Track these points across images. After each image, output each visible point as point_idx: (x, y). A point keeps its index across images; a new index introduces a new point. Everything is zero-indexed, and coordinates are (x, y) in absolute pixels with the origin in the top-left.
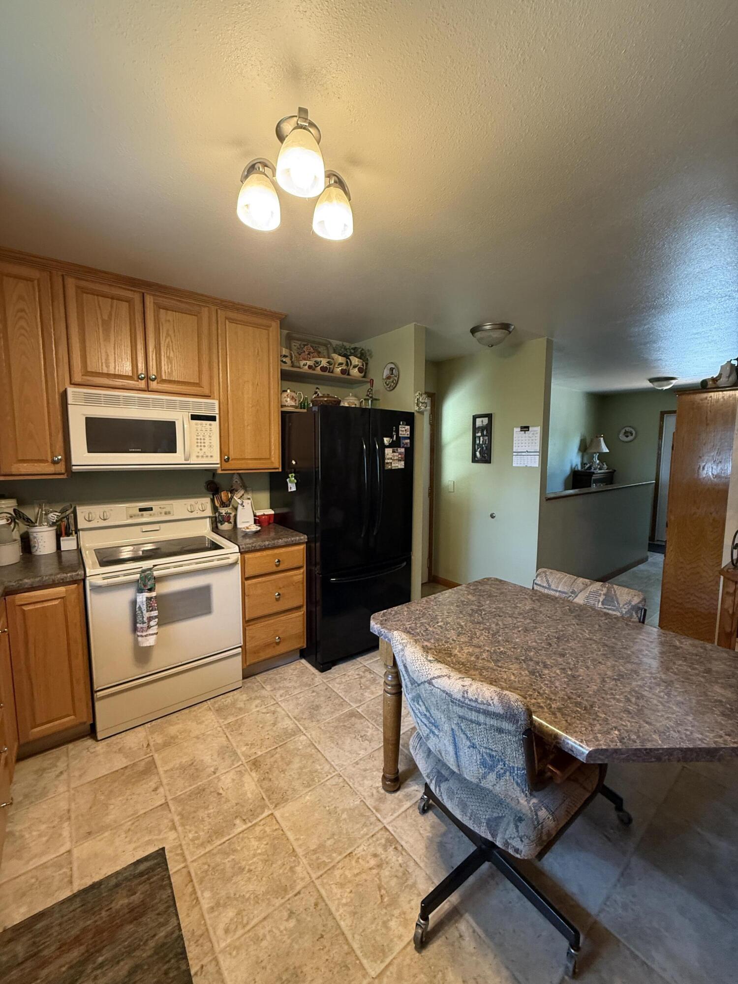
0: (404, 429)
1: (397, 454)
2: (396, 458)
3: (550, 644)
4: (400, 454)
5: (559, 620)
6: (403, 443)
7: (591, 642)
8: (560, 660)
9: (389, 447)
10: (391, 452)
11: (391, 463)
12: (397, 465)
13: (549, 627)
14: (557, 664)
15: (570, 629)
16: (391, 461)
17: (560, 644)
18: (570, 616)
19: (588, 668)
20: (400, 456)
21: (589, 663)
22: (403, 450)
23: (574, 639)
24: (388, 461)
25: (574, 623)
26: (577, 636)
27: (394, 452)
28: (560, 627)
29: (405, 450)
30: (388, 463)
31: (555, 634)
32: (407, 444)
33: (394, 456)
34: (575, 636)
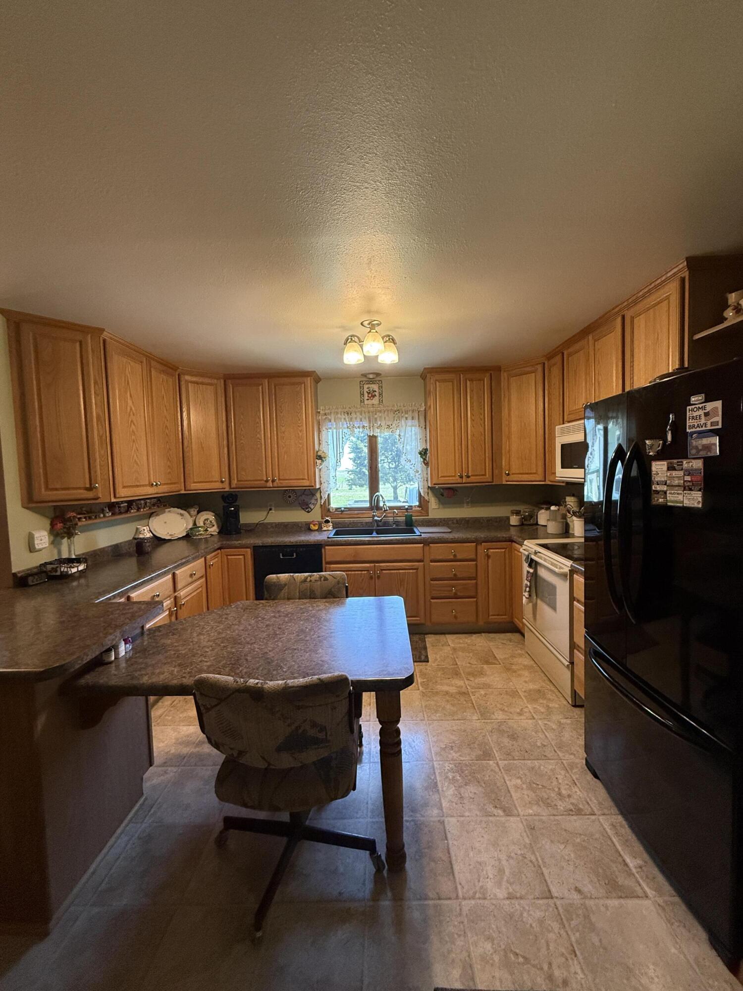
0: (701, 412)
1: (681, 473)
2: (676, 482)
3: (280, 628)
4: (689, 472)
5: (285, 650)
6: (697, 447)
7: (251, 642)
8: (268, 623)
9: (659, 457)
10: (665, 468)
11: (665, 493)
12: (680, 498)
13: (289, 640)
14: (269, 620)
15: (272, 646)
16: (665, 488)
17: (273, 631)
18: (277, 660)
19: (250, 625)
20: (688, 478)
21: (250, 628)
22: (698, 464)
23: (264, 638)
24: (659, 488)
25: (271, 653)
26: (263, 642)
27: (671, 468)
28: (280, 644)
29: (705, 464)
30: (657, 492)
31: (281, 636)
32: (708, 448)
33: (671, 478)
34: (265, 641)
